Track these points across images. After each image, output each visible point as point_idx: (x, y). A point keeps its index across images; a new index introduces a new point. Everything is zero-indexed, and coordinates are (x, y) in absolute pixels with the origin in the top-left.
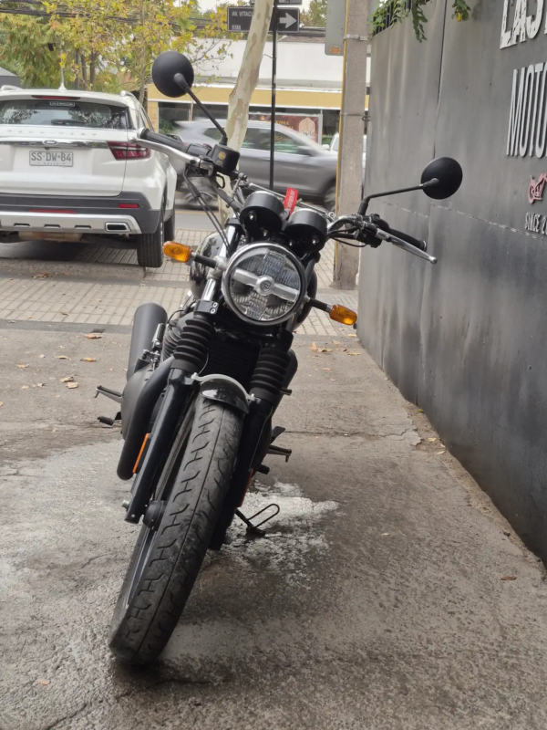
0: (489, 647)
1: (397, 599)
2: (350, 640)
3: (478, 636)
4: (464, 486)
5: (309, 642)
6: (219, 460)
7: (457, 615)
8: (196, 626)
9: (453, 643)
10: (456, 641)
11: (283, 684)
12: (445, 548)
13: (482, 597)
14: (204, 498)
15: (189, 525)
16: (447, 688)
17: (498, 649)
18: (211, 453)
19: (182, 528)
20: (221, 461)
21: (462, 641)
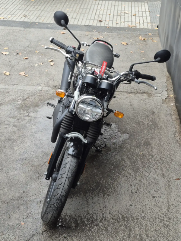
0: (162, 215)
1: (137, 189)
2: (118, 210)
3: (160, 209)
4: (176, 125)
5: (105, 209)
6: (69, 178)
7: (155, 198)
8: (71, 199)
9: (151, 212)
10: (152, 212)
11: (93, 230)
12: (160, 161)
13: (166, 189)
14: (63, 191)
15: (59, 199)
16: (143, 236)
17: (164, 217)
18: (66, 176)
19: (56, 200)
20: (70, 178)
21: (154, 212)
